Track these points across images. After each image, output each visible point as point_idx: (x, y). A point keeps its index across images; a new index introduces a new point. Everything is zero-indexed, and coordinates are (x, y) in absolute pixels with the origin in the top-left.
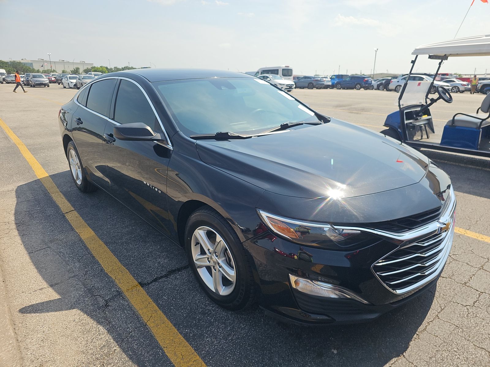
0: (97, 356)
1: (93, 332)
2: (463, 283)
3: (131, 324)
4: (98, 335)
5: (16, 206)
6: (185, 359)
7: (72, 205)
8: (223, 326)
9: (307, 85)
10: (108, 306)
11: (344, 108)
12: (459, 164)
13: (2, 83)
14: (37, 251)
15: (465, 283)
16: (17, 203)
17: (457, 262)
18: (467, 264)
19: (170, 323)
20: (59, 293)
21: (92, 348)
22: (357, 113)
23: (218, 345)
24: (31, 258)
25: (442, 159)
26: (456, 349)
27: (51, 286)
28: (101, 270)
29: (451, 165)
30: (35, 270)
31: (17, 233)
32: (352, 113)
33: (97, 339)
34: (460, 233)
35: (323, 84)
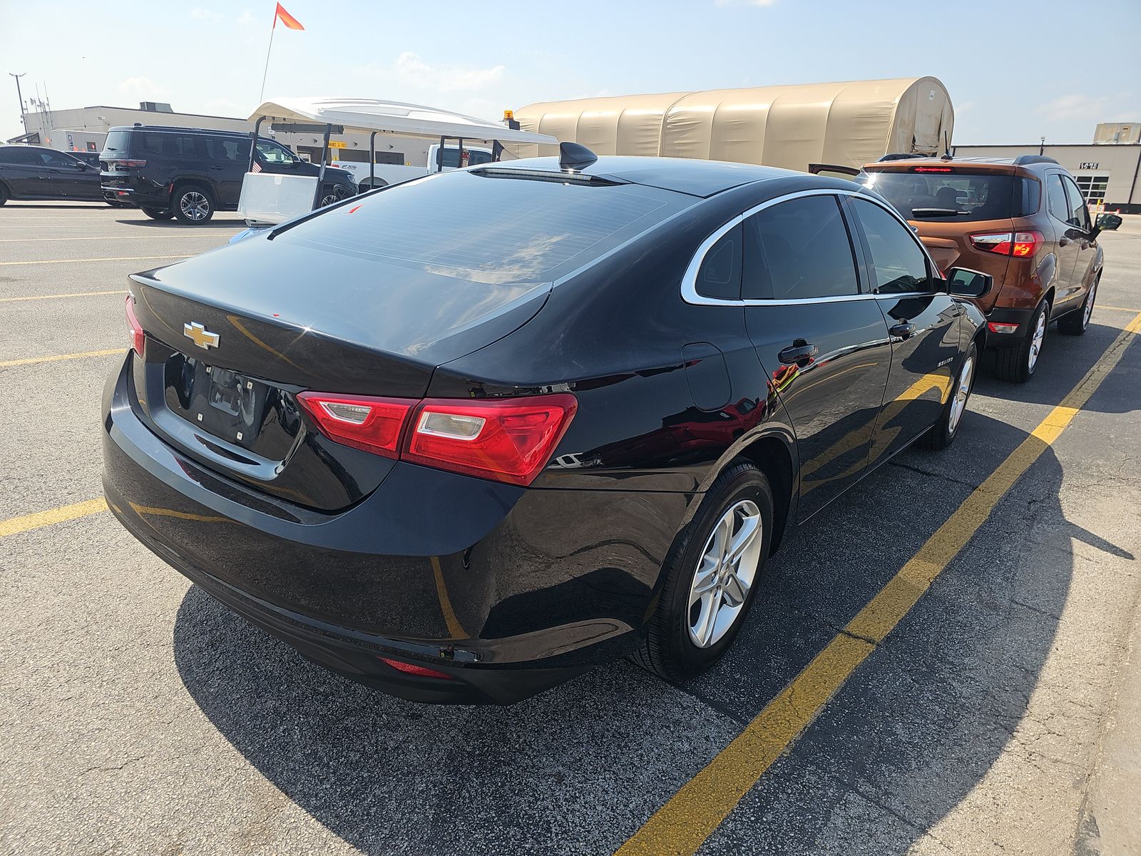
20: (1070, 542)
24: (1061, 608)
27: (1071, 553)
30: (1073, 585)
31: (1036, 695)
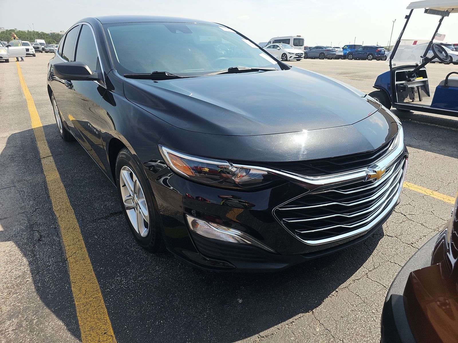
0: (9, 285)
1: (15, 263)
2: (410, 243)
3: (53, 258)
4: (18, 266)
5: (3, 150)
6: (87, 295)
7: (51, 152)
8: (139, 267)
9: (318, 55)
10: (41, 241)
11: (347, 75)
12: (450, 128)
13: (42, 52)
14: (3, 189)
15: (412, 244)
16: (5, 148)
17: (411, 222)
18: (422, 224)
19: (89, 260)
20: (3, 226)
21: (8, 277)
22: (359, 80)
23: (125, 285)
25: (432, 123)
26: (375, 310)
28: (51, 208)
29: (441, 128)
32: (354, 79)
33: (16, 269)
34: (426, 194)
35: (335, 54)
